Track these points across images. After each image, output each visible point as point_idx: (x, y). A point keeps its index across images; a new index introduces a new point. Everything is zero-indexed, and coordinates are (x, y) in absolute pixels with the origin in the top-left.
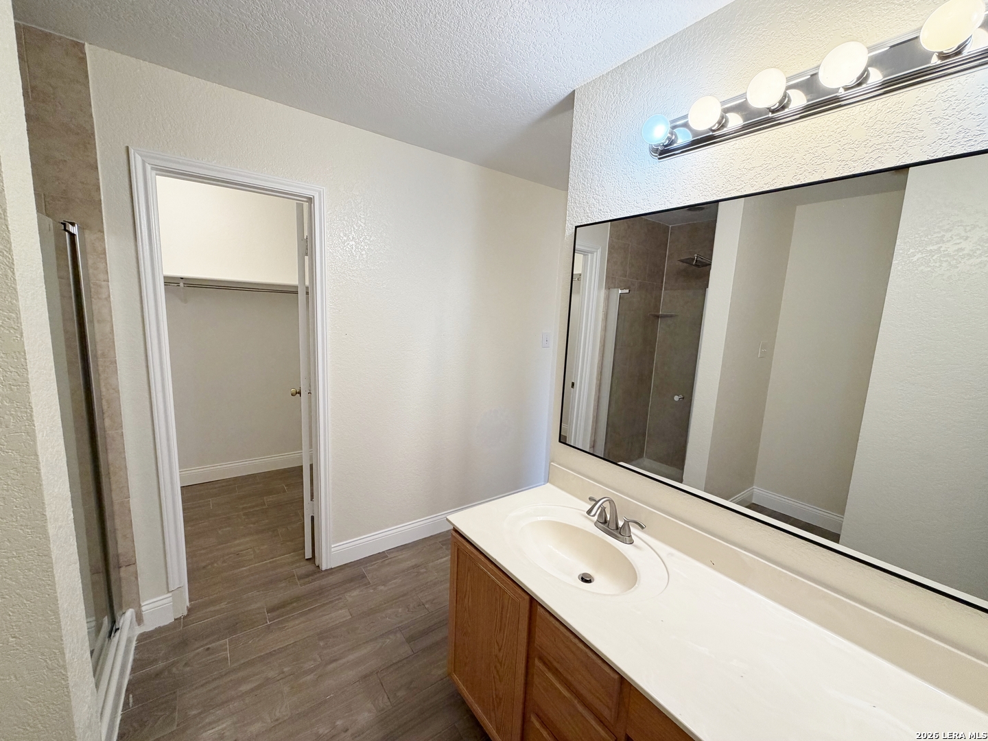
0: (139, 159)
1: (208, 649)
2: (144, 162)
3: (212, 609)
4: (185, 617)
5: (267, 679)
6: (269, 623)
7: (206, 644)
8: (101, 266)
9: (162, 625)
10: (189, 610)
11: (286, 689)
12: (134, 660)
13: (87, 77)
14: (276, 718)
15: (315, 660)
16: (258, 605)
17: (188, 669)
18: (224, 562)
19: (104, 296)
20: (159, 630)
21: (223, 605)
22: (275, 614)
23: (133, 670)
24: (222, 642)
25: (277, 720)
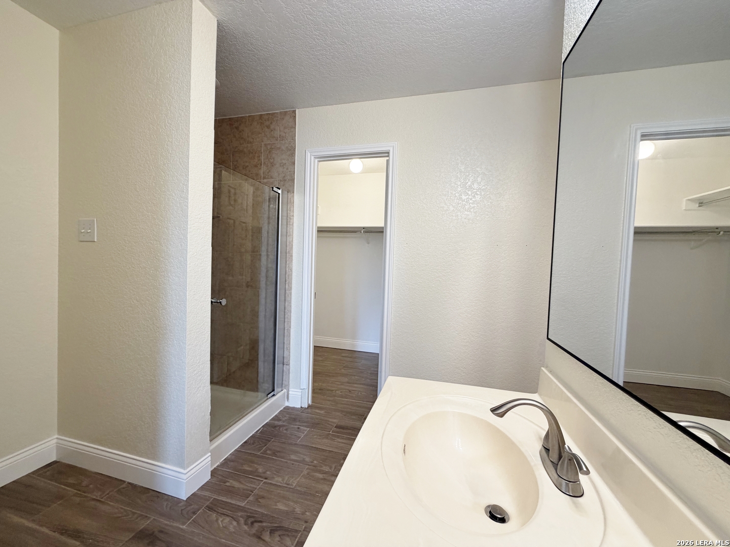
0: (309, 154)
1: (299, 428)
2: (311, 155)
3: (317, 411)
4: (305, 408)
5: (304, 460)
6: (331, 433)
7: (300, 425)
8: (292, 209)
9: (296, 406)
10: (309, 406)
11: (305, 472)
12: (276, 416)
13: (296, 124)
14: (288, 483)
15: (331, 468)
16: (335, 421)
17: (285, 432)
18: (341, 392)
19: (291, 223)
20: (293, 408)
21: (322, 412)
22: (338, 430)
23: (273, 419)
24: (305, 428)
25: (288, 484)
